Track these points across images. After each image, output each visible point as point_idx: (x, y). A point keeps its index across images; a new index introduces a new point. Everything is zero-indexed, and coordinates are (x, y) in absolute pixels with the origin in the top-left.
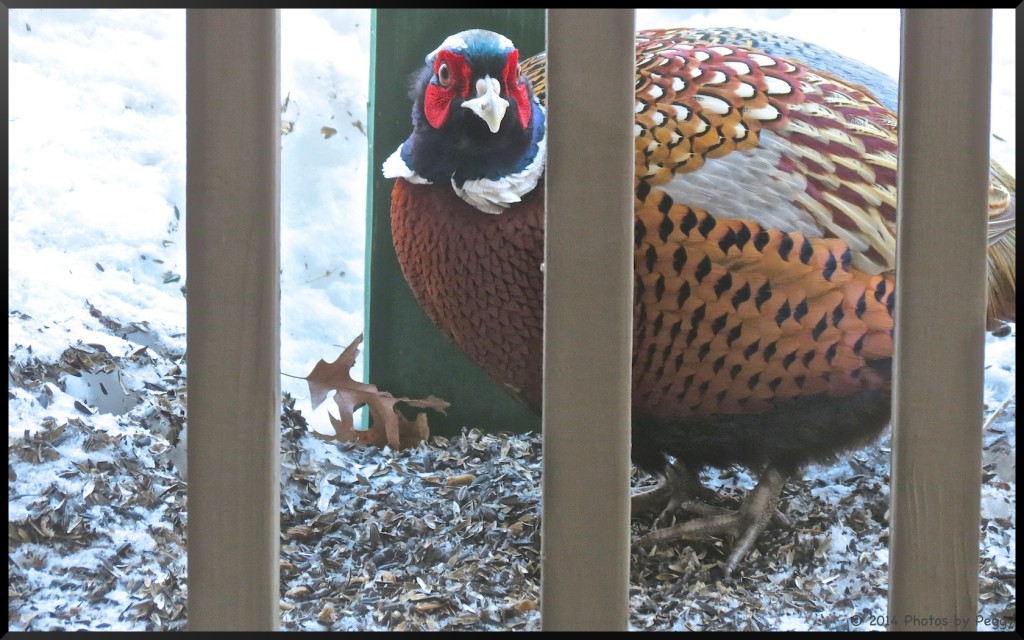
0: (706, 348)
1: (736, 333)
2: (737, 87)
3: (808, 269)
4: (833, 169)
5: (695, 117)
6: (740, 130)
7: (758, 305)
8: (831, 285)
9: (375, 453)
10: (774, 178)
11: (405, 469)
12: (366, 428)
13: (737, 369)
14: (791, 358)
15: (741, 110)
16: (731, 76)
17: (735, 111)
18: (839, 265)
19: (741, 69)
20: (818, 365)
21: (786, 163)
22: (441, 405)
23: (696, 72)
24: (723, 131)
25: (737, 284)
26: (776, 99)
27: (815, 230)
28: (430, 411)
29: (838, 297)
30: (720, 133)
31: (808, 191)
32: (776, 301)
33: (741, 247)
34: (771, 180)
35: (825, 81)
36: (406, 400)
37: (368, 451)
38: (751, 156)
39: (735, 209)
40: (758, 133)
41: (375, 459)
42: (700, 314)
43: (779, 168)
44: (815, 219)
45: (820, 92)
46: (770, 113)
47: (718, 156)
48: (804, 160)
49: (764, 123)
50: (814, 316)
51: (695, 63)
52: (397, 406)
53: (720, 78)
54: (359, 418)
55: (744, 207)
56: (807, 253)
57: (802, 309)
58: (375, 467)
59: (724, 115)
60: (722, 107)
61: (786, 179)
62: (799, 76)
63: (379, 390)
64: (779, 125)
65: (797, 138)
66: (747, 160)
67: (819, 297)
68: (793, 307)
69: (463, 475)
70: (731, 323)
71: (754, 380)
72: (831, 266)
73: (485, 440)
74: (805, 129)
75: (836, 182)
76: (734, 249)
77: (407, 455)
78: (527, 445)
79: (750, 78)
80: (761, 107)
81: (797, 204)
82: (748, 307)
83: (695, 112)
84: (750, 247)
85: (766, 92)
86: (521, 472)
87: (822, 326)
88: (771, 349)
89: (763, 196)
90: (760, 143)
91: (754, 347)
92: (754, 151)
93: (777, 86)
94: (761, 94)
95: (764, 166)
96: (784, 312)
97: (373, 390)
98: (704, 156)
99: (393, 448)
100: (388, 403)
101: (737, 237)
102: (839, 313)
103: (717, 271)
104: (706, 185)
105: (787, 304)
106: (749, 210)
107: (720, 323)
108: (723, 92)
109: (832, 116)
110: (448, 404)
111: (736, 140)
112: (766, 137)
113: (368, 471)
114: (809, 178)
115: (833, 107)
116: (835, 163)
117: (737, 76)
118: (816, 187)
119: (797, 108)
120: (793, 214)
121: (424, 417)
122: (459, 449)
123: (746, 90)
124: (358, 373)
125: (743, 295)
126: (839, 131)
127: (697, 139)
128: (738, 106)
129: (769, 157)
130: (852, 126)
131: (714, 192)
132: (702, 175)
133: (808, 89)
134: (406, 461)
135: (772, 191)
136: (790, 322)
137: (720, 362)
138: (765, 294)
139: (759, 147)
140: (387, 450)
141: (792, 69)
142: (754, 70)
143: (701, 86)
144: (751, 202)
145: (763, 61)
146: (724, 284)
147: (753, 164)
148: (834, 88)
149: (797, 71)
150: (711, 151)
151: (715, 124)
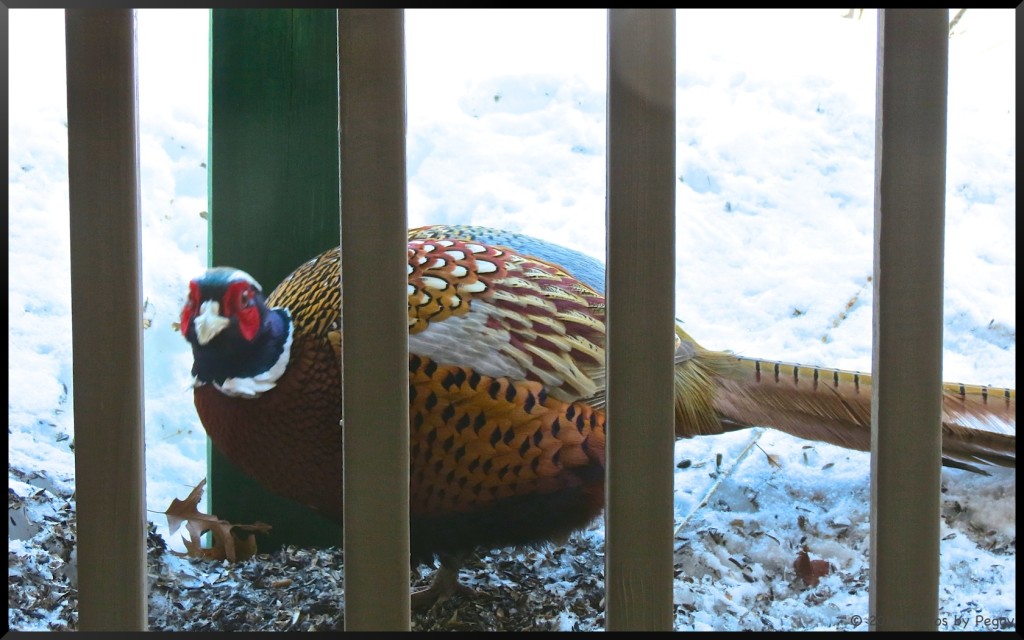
0: (440, 465)
1: (461, 452)
2: (453, 269)
3: (513, 406)
4: (530, 325)
5: (420, 293)
6: (455, 301)
7: (476, 431)
8: (531, 417)
9: (216, 565)
10: (484, 334)
11: (240, 576)
12: (210, 547)
13: (464, 480)
14: (504, 470)
15: (456, 286)
16: (449, 262)
17: (452, 287)
18: (537, 401)
19: (458, 255)
20: (526, 473)
21: (492, 322)
22: (265, 527)
23: (422, 260)
24: (442, 301)
25: (459, 413)
26: (484, 277)
27: (519, 371)
28: (257, 533)
29: (538, 423)
30: (440, 304)
31: (511, 343)
32: (490, 427)
33: (459, 386)
34: (481, 335)
35: (526, 261)
36: (240, 525)
37: (212, 563)
38: (465, 318)
39: (454, 359)
40: (469, 303)
41: (217, 569)
42: (433, 435)
43: (488, 326)
44: (518, 362)
45: (521, 269)
46: (479, 287)
47: (438, 321)
48: (507, 319)
49: (475, 295)
50: (520, 439)
51: (422, 254)
52: (232, 531)
53: (440, 263)
54: (204, 540)
55: (461, 356)
56: (511, 393)
57: (510, 435)
58: (218, 575)
59: (442, 290)
60: (442, 284)
61: (493, 334)
62: (504, 258)
63: (220, 519)
64: (485, 295)
65: (501, 303)
66: (462, 321)
67: (523, 425)
68: (504, 431)
69: (284, 580)
70: (457, 445)
71: (478, 488)
72: (530, 402)
73: (299, 553)
74: (508, 297)
75: (533, 335)
76: (454, 387)
77: (242, 566)
78: (330, 557)
79: (465, 262)
80: (472, 283)
81: (503, 352)
82: (468, 432)
83: (420, 288)
84: (466, 386)
85: (476, 272)
86: (326, 577)
87: (526, 446)
88: (489, 464)
89: (476, 347)
90: (472, 308)
91: (475, 463)
92: (468, 314)
93: (486, 267)
94: (472, 273)
95: (475, 325)
96: (496, 436)
97: (214, 519)
98: (428, 321)
99: (231, 562)
100: (227, 529)
101: (456, 377)
102: (538, 436)
103: (442, 404)
104: (431, 341)
105: (498, 429)
106: (466, 359)
107: (449, 442)
108: (443, 273)
109: (530, 286)
110: (270, 527)
111: (452, 308)
112: (476, 304)
113: (213, 578)
114: (511, 332)
115: (531, 279)
116: (534, 322)
117: (454, 261)
118: (517, 339)
119: (501, 282)
120: (501, 360)
121: (253, 537)
122: (280, 561)
123: (460, 271)
124: (203, 507)
125: (464, 422)
126: (535, 297)
127: (422, 309)
128: (454, 283)
129: (479, 318)
130: (546, 293)
131: (437, 346)
132: (428, 334)
133: (511, 267)
134: (241, 570)
135: (483, 344)
136: (501, 445)
137: (451, 475)
138: (481, 421)
139: (471, 311)
140: (226, 563)
141: (499, 253)
142: (468, 255)
143: (426, 270)
144: (467, 352)
145: (476, 248)
146: (448, 413)
147: (467, 324)
148: (533, 265)
149: (503, 254)
150: (433, 317)
151: (436, 297)
